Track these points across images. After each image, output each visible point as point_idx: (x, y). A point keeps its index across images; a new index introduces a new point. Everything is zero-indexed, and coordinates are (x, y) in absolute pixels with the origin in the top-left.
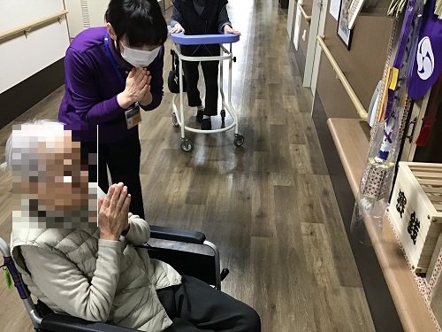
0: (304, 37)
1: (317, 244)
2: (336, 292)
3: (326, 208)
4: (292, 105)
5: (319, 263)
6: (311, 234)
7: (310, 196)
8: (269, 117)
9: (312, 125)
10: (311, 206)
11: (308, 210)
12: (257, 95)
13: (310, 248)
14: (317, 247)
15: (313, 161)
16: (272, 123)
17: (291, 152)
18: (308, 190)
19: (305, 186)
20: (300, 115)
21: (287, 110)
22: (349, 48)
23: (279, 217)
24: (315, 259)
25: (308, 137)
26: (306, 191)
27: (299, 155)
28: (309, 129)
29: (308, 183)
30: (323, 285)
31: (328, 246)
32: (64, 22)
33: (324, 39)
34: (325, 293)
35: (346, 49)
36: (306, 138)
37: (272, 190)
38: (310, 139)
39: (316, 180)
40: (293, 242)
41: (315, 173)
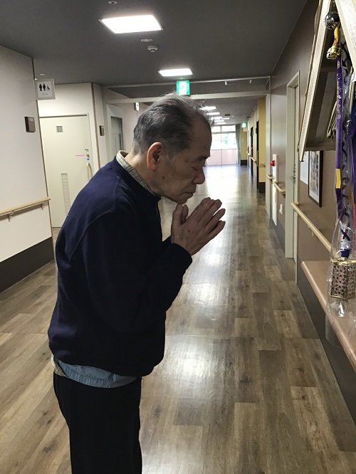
0: (281, 210)
1: (311, 409)
2: (334, 457)
3: (318, 371)
4: (275, 274)
5: (313, 428)
6: (303, 398)
7: (300, 360)
8: (251, 286)
9: (298, 292)
10: (301, 370)
11: (298, 373)
12: (237, 267)
13: (302, 412)
14: (310, 411)
15: (300, 325)
16: (254, 291)
17: (277, 318)
18: (297, 354)
19: (294, 350)
20: (284, 283)
21: (270, 280)
22: (320, 205)
23: (265, 381)
24: (308, 423)
25: (294, 303)
26: (295, 355)
27: (285, 320)
28: (294, 295)
29: (296, 347)
30: (319, 451)
31: (323, 411)
32: (46, 208)
33: (298, 206)
34: (321, 458)
35: (318, 207)
36: (292, 304)
37: (257, 355)
38: (296, 305)
39: (306, 344)
40: (283, 407)
41: (304, 337)
